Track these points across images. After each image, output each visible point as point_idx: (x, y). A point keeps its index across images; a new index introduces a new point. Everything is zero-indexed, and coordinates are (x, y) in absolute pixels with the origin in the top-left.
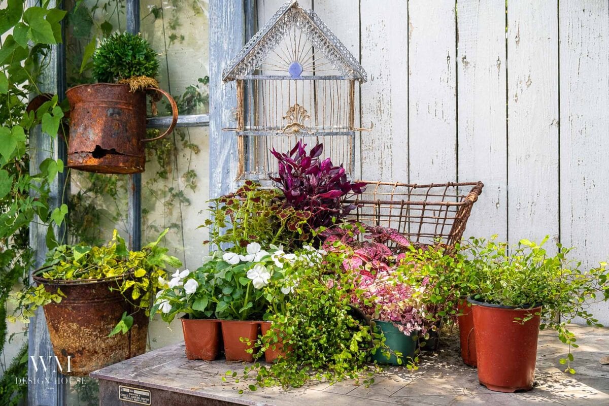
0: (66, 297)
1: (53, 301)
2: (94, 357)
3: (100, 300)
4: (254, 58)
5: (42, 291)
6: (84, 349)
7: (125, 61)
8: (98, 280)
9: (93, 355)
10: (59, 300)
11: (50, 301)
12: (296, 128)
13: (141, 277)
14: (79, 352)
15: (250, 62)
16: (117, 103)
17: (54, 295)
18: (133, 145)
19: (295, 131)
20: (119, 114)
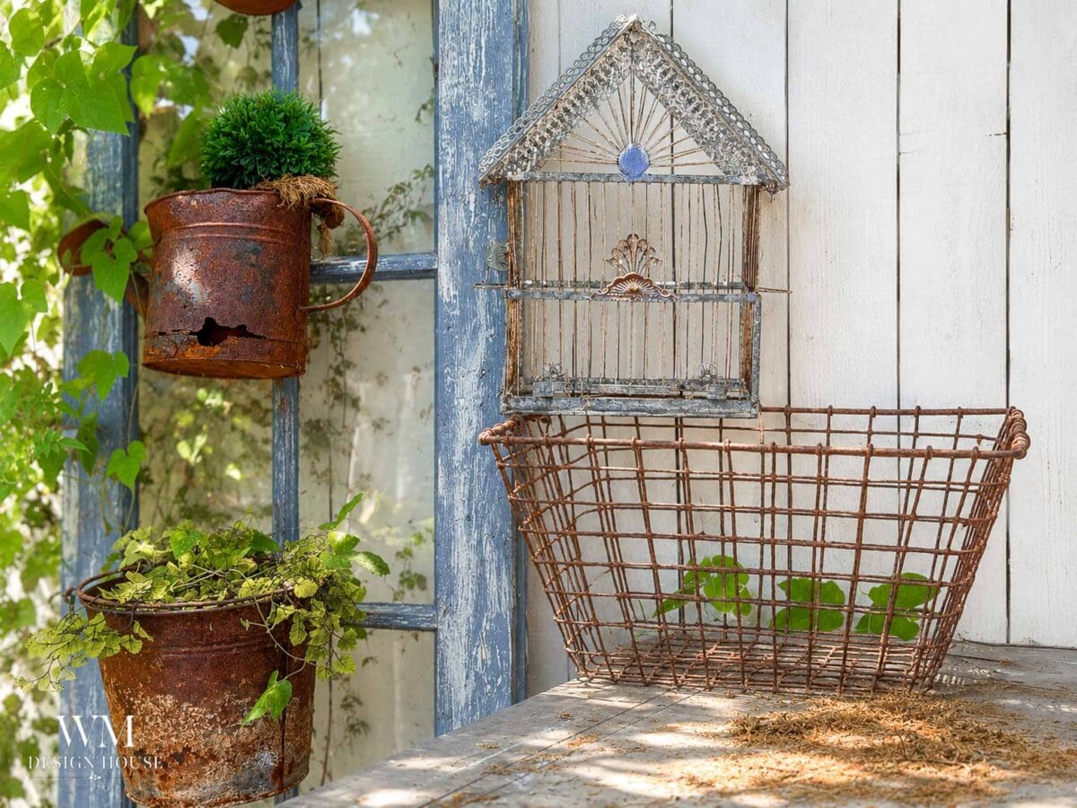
0: (150, 639)
1: (123, 649)
2: (207, 768)
3: (224, 646)
4: (546, 135)
5: (101, 627)
6: (187, 749)
7: (271, 144)
8: (221, 605)
9: (205, 762)
10: (136, 648)
11: (117, 649)
12: (635, 285)
13: (309, 598)
14: (175, 756)
15: (536, 145)
16: (252, 230)
17: (126, 637)
18: (283, 318)
19: (632, 291)
20: (256, 253)
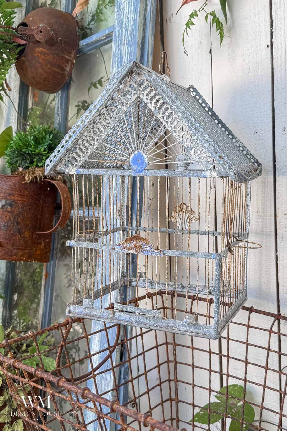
16: (10, 195)
18: (25, 238)
20: (11, 205)
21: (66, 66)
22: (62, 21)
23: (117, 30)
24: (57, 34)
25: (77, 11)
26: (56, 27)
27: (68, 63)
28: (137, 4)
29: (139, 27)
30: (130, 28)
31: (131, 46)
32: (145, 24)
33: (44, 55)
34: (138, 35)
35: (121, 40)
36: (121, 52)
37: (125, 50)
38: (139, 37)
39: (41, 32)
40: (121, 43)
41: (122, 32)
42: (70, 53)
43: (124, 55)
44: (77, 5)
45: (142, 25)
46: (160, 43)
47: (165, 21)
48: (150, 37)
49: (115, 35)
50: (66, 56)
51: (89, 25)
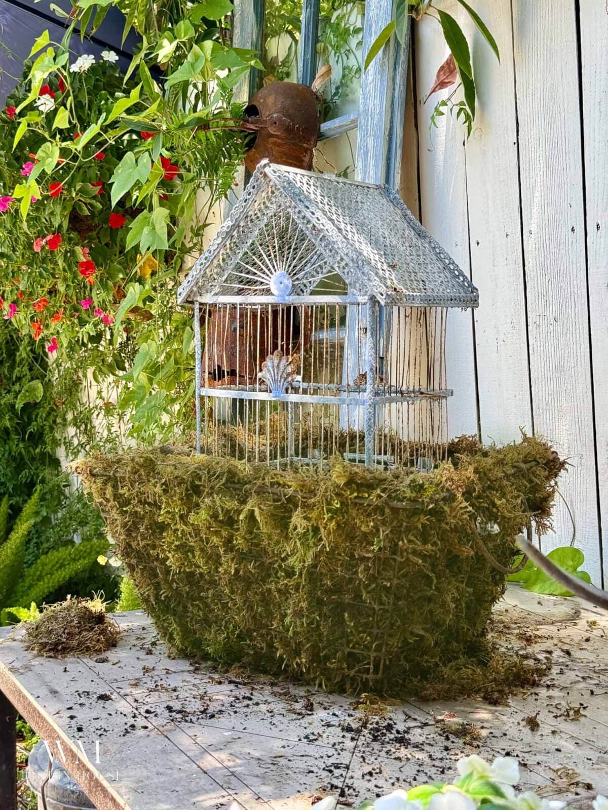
21: (305, 156)
22: (298, 101)
23: (362, 117)
24: (293, 120)
25: (317, 85)
26: (291, 111)
27: (306, 153)
28: (384, 89)
29: (385, 118)
30: (376, 117)
31: (377, 138)
32: (392, 112)
33: (279, 146)
34: (384, 126)
35: (367, 130)
36: (367, 144)
37: (371, 142)
38: (385, 128)
39: (275, 123)
40: (367, 134)
41: (368, 121)
42: (309, 141)
43: (369, 148)
44: (317, 76)
45: (390, 114)
46: (414, 128)
47: (418, 102)
48: (398, 127)
49: (360, 123)
50: (305, 145)
51: (332, 100)
